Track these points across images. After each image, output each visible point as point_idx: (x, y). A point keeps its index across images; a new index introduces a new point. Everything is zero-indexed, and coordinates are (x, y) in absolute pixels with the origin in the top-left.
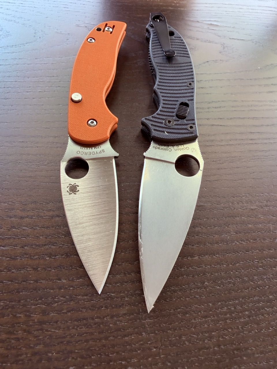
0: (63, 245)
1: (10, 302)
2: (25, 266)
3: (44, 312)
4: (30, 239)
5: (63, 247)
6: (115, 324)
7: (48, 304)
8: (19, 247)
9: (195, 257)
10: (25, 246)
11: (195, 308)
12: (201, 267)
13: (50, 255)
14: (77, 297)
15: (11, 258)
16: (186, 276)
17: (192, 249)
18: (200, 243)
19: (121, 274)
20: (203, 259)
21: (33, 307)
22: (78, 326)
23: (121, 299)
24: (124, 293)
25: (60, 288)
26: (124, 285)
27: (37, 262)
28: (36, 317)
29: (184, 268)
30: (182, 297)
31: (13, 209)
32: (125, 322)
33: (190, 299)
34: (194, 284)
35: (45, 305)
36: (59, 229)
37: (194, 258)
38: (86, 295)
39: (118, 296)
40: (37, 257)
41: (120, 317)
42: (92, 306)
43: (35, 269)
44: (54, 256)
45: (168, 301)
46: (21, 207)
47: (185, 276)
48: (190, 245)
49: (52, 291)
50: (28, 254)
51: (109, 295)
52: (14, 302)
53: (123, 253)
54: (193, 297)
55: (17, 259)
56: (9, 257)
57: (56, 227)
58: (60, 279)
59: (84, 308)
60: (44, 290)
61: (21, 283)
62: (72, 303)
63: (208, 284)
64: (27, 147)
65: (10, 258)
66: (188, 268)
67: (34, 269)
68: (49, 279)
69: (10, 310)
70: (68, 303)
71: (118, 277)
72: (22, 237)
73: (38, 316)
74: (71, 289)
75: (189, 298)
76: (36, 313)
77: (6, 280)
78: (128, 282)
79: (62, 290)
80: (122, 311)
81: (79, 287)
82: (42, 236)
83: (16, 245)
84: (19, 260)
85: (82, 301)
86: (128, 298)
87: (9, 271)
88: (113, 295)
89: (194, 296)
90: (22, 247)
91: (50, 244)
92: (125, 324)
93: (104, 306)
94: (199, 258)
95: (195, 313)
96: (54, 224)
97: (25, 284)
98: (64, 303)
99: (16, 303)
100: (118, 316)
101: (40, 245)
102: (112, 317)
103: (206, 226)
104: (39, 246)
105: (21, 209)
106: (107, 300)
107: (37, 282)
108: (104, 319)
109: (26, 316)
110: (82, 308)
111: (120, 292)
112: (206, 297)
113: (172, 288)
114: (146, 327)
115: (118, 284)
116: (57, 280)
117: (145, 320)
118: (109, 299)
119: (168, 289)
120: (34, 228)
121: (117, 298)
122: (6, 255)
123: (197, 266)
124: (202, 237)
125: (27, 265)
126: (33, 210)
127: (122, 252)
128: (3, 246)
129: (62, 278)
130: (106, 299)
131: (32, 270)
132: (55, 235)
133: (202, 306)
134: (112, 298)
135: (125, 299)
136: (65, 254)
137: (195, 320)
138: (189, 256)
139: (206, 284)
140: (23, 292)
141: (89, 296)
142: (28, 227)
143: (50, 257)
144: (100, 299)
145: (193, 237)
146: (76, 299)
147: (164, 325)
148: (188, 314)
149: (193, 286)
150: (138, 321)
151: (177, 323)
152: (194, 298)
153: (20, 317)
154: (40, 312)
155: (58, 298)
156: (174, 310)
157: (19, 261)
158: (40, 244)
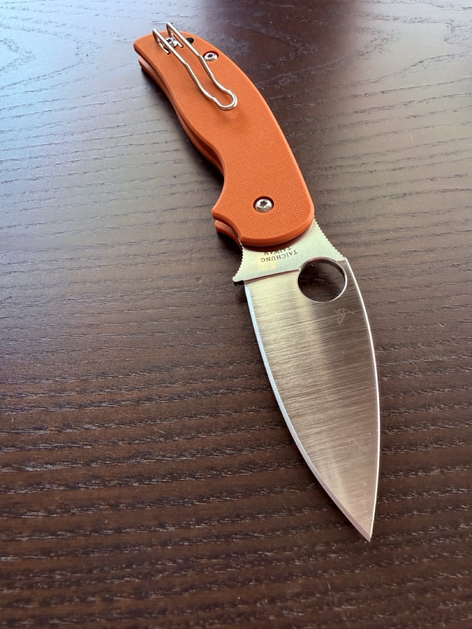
0: (163, 456)
1: (72, 573)
2: (95, 501)
3: (139, 593)
4: (101, 449)
5: (164, 460)
6: (279, 615)
7: (146, 576)
8: (81, 464)
9: (433, 470)
10: (92, 461)
11: (444, 579)
12: (447, 491)
13: (140, 478)
14: (198, 560)
15: (68, 487)
16: (419, 511)
17: (425, 453)
18: (441, 441)
19: (282, 512)
20: (450, 474)
21: (117, 582)
22: (205, 620)
23: (288, 563)
24: (291, 550)
25: (164, 544)
26: (289, 534)
27: (115, 492)
28: (124, 602)
29: (411, 495)
30: (414, 557)
31: (64, 390)
32: (299, 610)
33: (430, 560)
34: (437, 527)
35: (139, 579)
36: (152, 424)
37: (432, 473)
38: (217, 557)
39: (278, 557)
40: (116, 482)
41: (287, 600)
42: (229, 579)
43: (114, 507)
44: (147, 479)
45: (384, 565)
46: (79, 386)
47: (415, 513)
48: (419, 445)
49: (149, 549)
50: (99, 477)
51: (261, 554)
52: (79, 572)
53: (282, 469)
54: (437, 556)
55: (80, 487)
56: (63, 485)
57: (146, 422)
58: (162, 526)
59: (215, 583)
60: (135, 547)
61: (90, 534)
62: (190, 573)
63: (466, 527)
64: (79, 268)
65: (66, 485)
66: (420, 494)
67: (111, 505)
68: (143, 526)
69: (73, 588)
70: (181, 573)
71: (275, 517)
72: (84, 445)
73: (127, 599)
74: (186, 544)
75: (428, 557)
76: (124, 595)
77: (61, 530)
78: (298, 527)
79: (168, 546)
80: (292, 588)
81: (201, 541)
82: (123, 440)
83: (74, 462)
84: (82, 489)
85: (210, 569)
86: (302, 560)
87: (67, 511)
88: (269, 554)
89: (439, 554)
90: (87, 464)
91: (137, 457)
92: (300, 614)
93: (253, 578)
94: (442, 472)
95: (445, 591)
96: (142, 416)
97: (97, 536)
98: (176, 572)
99: (84, 575)
100: (282, 598)
101: (119, 459)
102: (272, 601)
103: (450, 403)
104: (117, 460)
105: (78, 389)
106: (259, 565)
107: (121, 532)
108: (256, 605)
109: (104, 599)
110: (210, 583)
111: (284, 549)
112: (464, 555)
113: (391, 539)
114: (344, 621)
115: (279, 533)
116: (158, 528)
117: (339, 606)
118: (263, 563)
119: (382, 541)
120: (106, 425)
121: (278, 560)
122: (59, 480)
123: (440, 491)
124: (444, 427)
125: (98, 498)
126: (101, 391)
127: (279, 466)
128: (50, 464)
129: (166, 523)
130: (256, 563)
131: (107, 508)
132: (145, 436)
133: (458, 575)
134: (269, 561)
135: (295, 562)
136: (168, 475)
137: (445, 604)
138: (421, 469)
139: (462, 528)
140: (95, 552)
141: (221, 558)
142: (94, 425)
143: (141, 482)
144: (245, 564)
145: (424, 428)
146: (197, 563)
147: (381, 616)
148: (430, 592)
149: (433, 532)
150: (326, 607)
151: (407, 612)
152: (438, 558)
153: (93, 602)
154: (131, 592)
155: (162, 564)
156: (399, 584)
157: (83, 491)
158: (119, 456)
